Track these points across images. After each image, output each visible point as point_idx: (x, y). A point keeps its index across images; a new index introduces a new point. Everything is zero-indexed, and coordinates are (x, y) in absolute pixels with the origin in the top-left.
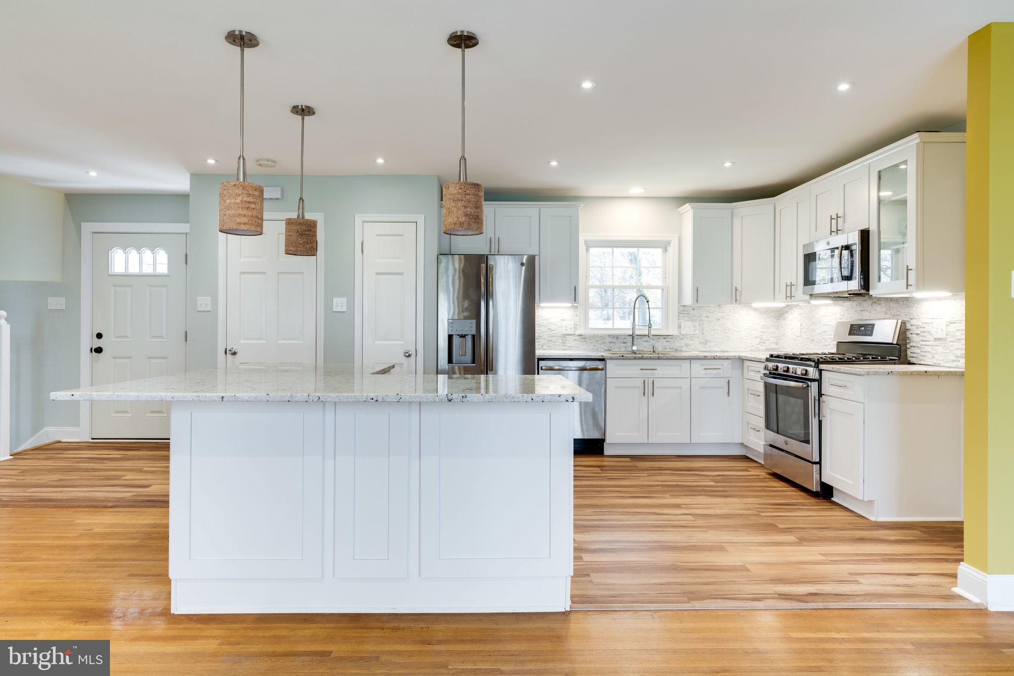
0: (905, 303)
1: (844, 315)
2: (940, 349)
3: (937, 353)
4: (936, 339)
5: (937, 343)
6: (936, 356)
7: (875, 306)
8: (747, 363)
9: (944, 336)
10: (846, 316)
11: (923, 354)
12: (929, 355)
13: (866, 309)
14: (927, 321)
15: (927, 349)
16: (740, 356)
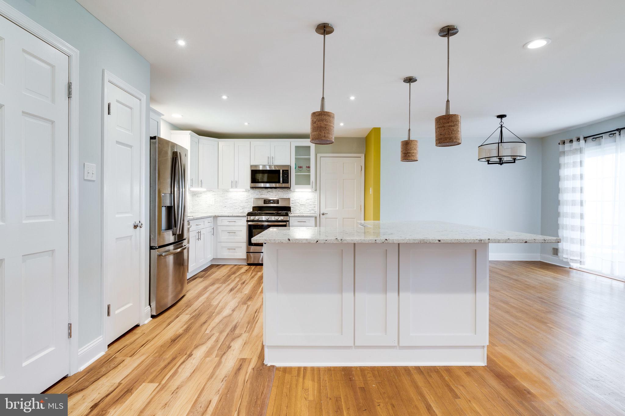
0: (286, 192)
1: (249, 196)
2: (303, 208)
3: (301, 209)
4: (301, 205)
5: (301, 206)
6: (301, 210)
7: (269, 193)
8: (219, 218)
9: (305, 204)
10: (251, 196)
11: (295, 210)
12: (297, 210)
13: (263, 194)
14: (297, 199)
15: (297, 208)
16: (215, 215)
